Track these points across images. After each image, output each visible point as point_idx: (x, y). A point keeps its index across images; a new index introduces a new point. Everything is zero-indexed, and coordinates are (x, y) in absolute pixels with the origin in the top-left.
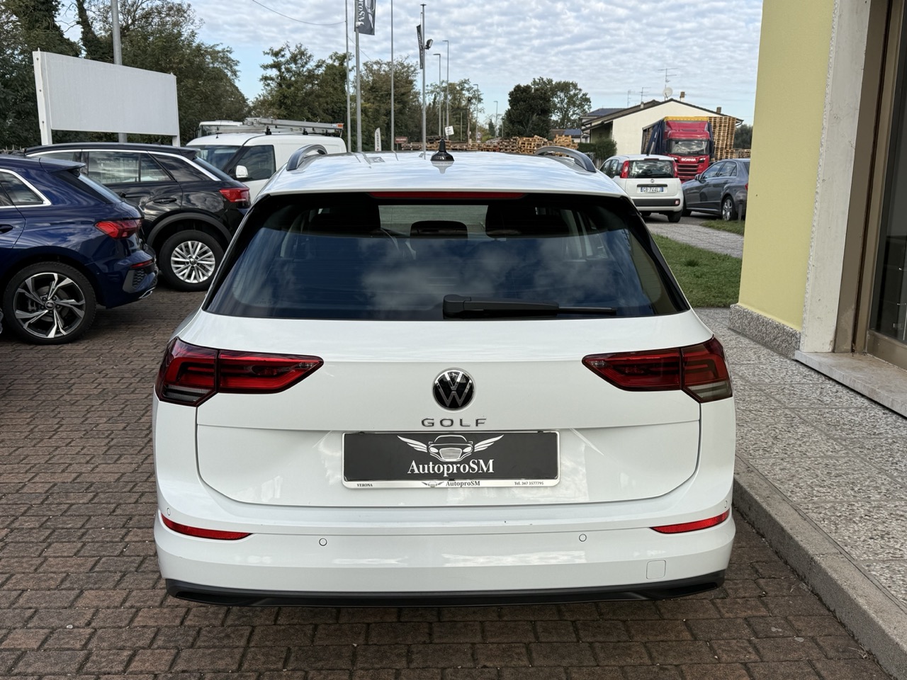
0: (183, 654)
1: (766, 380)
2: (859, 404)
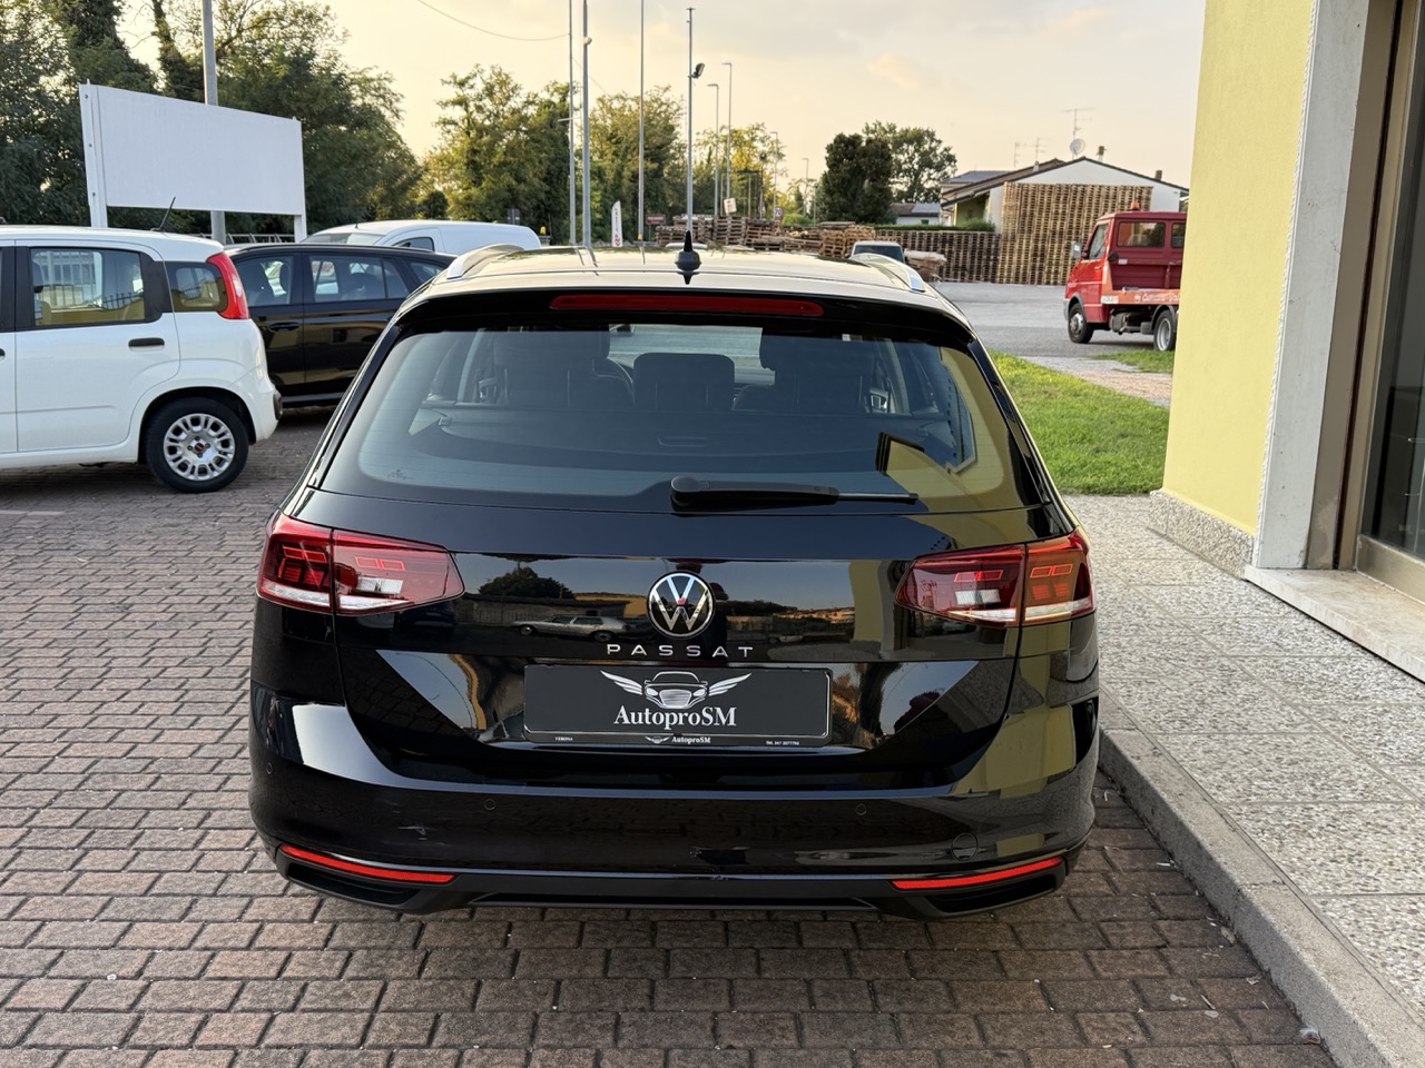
0: (278, 1020)
1: (1198, 612)
2: (1338, 651)
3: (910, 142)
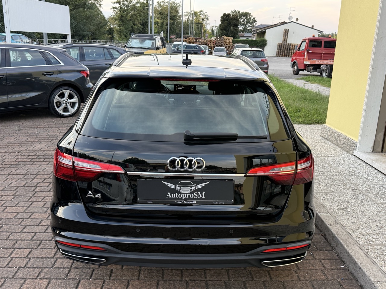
1: (341, 167)
3: (244, 16)
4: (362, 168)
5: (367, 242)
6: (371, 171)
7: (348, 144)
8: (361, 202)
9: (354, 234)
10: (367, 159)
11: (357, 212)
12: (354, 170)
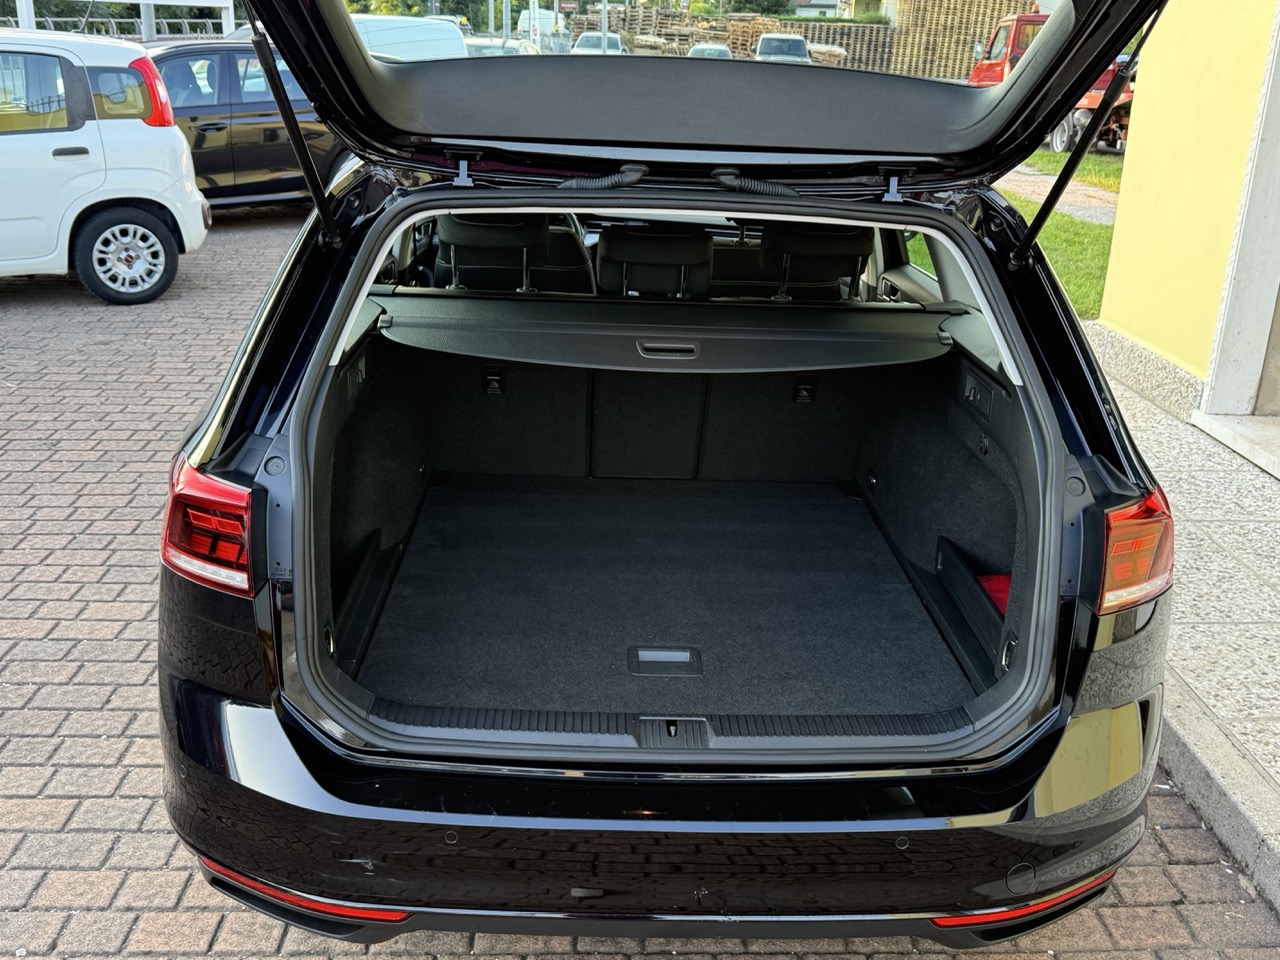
4: (1219, 467)
5: (1241, 711)
6: (1249, 477)
7: (1174, 386)
8: (1219, 580)
9: (1199, 685)
10: (1235, 439)
11: (1207, 614)
12: (1194, 473)
